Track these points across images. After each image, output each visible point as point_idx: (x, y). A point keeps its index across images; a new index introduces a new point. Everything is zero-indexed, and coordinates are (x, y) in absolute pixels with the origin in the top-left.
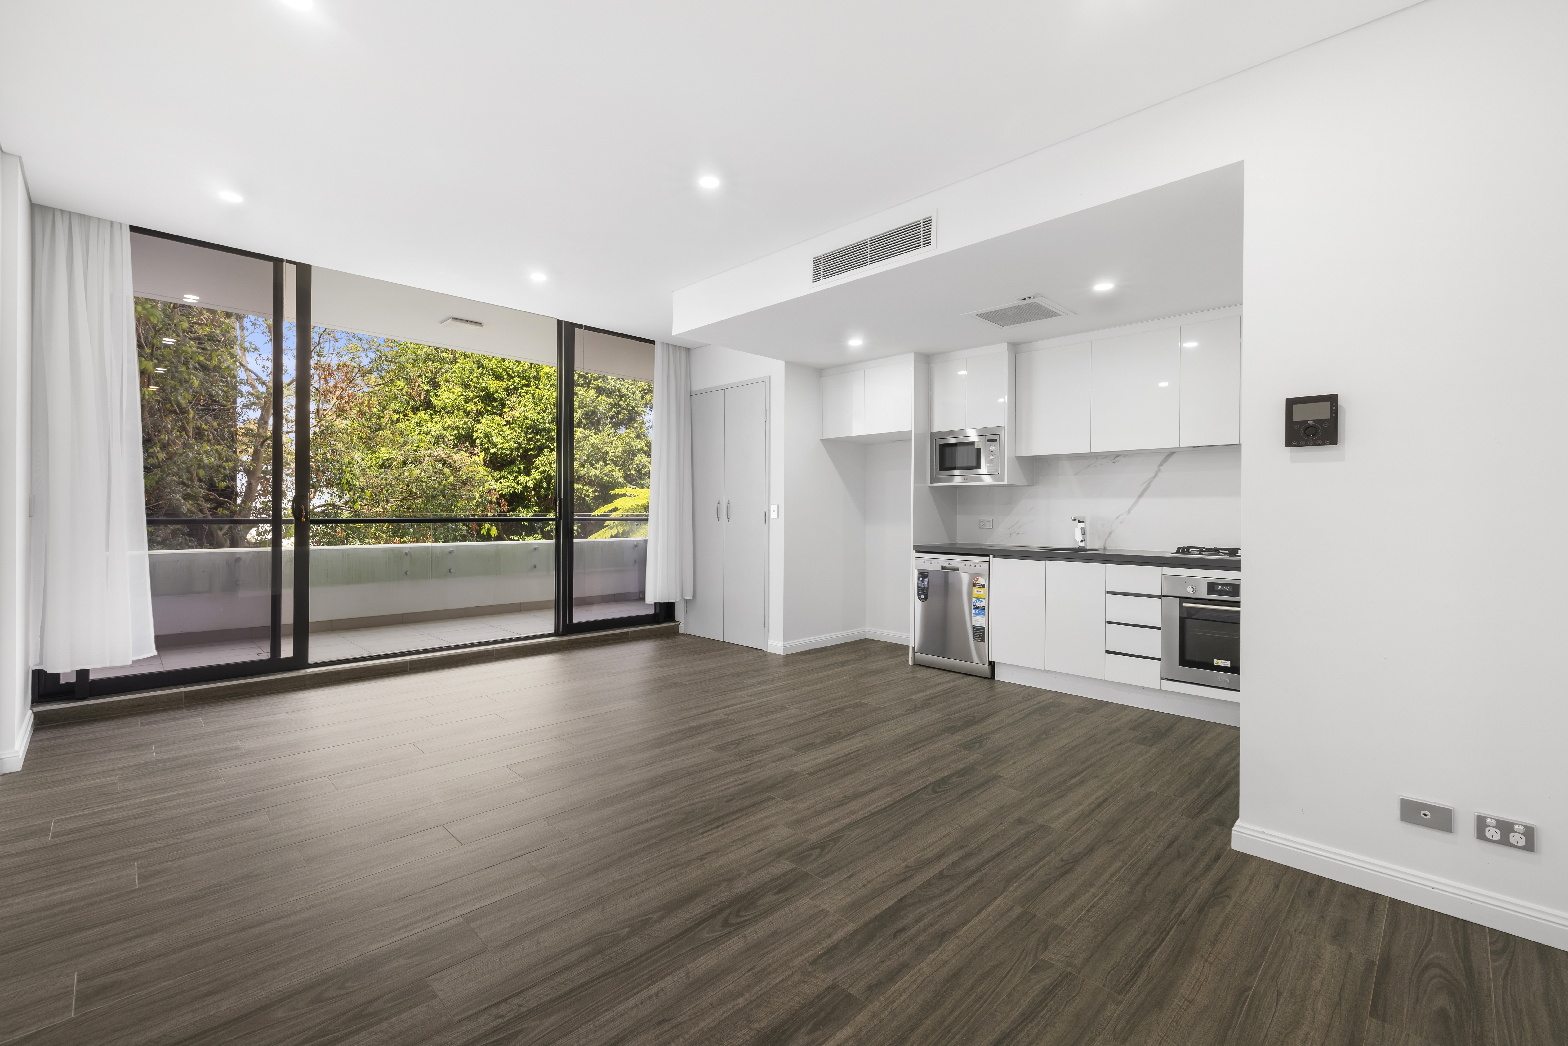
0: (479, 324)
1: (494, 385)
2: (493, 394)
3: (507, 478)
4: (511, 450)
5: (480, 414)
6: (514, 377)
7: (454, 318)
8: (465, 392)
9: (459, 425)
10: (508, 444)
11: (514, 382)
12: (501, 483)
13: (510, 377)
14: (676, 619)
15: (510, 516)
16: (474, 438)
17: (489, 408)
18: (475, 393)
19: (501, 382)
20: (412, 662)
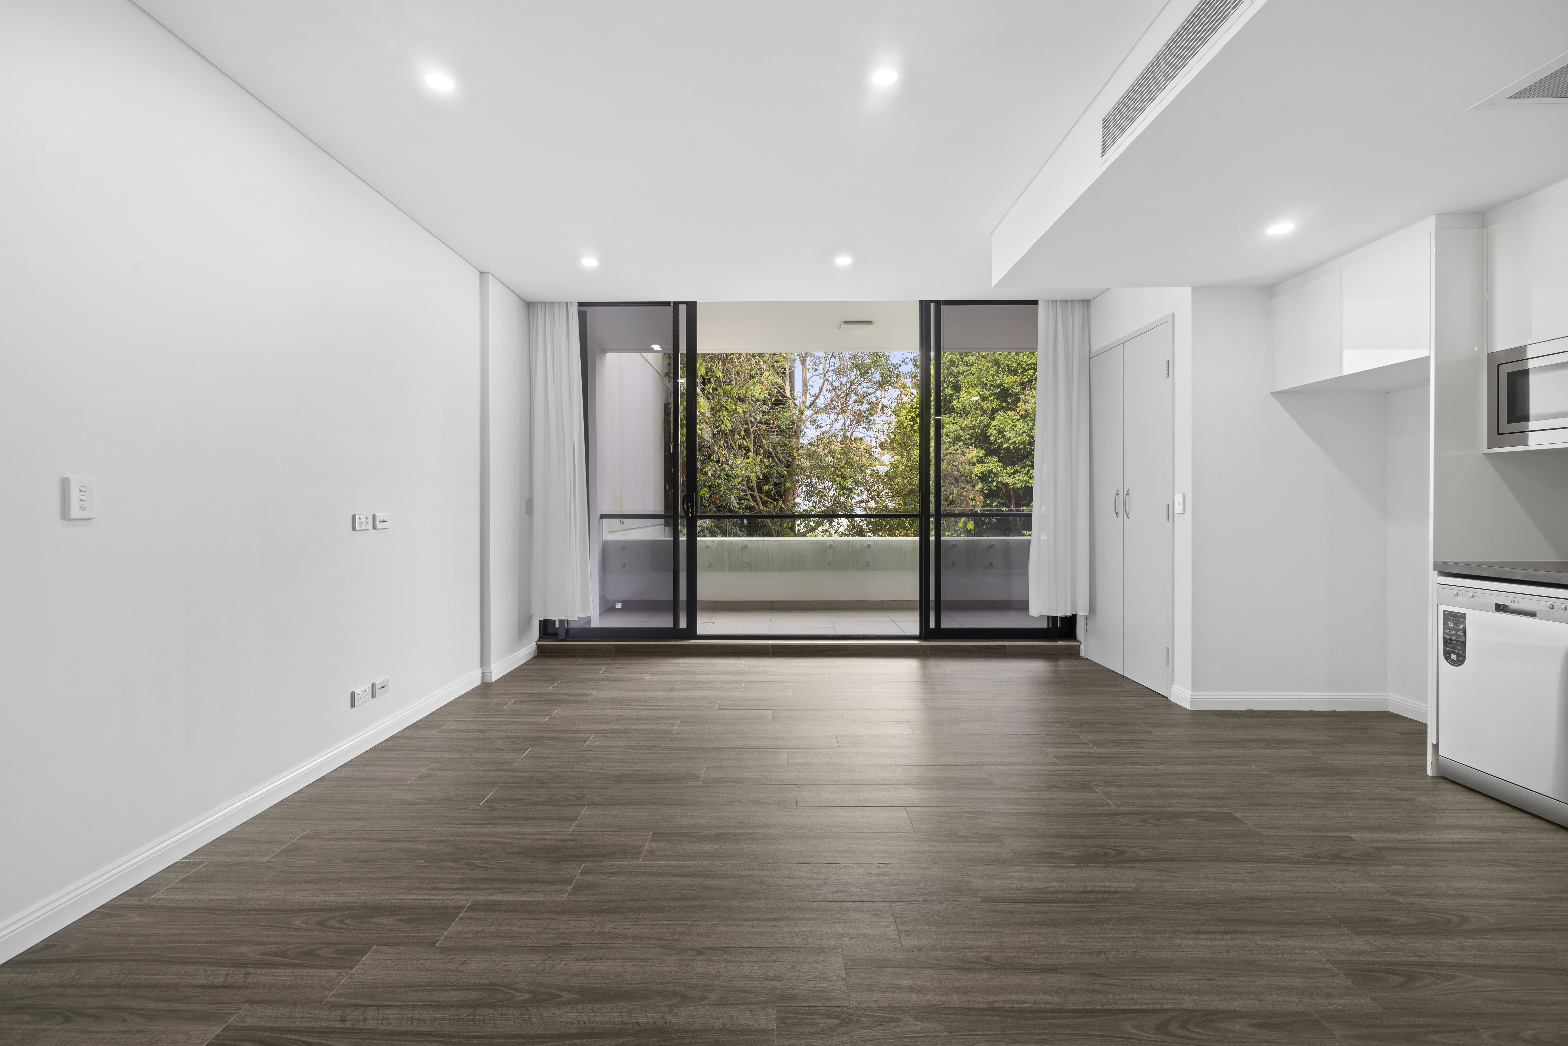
0: (870, 322)
1: (1008, 380)
2: (1008, 389)
3: (1020, 472)
4: (1024, 443)
5: (994, 411)
6: (1028, 369)
7: (846, 322)
8: (982, 391)
9: (976, 424)
10: (1019, 438)
11: (1028, 375)
12: (1014, 477)
13: (1025, 370)
14: (1077, 638)
15: (1023, 511)
16: (988, 434)
17: (1004, 404)
18: (990, 391)
19: (1015, 377)
20: (773, 646)
